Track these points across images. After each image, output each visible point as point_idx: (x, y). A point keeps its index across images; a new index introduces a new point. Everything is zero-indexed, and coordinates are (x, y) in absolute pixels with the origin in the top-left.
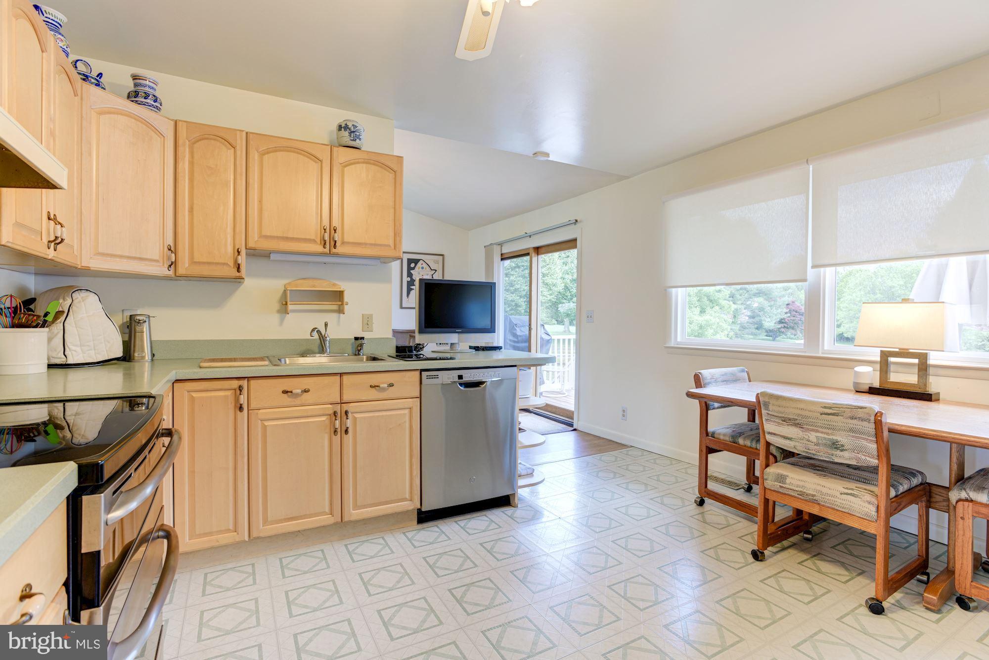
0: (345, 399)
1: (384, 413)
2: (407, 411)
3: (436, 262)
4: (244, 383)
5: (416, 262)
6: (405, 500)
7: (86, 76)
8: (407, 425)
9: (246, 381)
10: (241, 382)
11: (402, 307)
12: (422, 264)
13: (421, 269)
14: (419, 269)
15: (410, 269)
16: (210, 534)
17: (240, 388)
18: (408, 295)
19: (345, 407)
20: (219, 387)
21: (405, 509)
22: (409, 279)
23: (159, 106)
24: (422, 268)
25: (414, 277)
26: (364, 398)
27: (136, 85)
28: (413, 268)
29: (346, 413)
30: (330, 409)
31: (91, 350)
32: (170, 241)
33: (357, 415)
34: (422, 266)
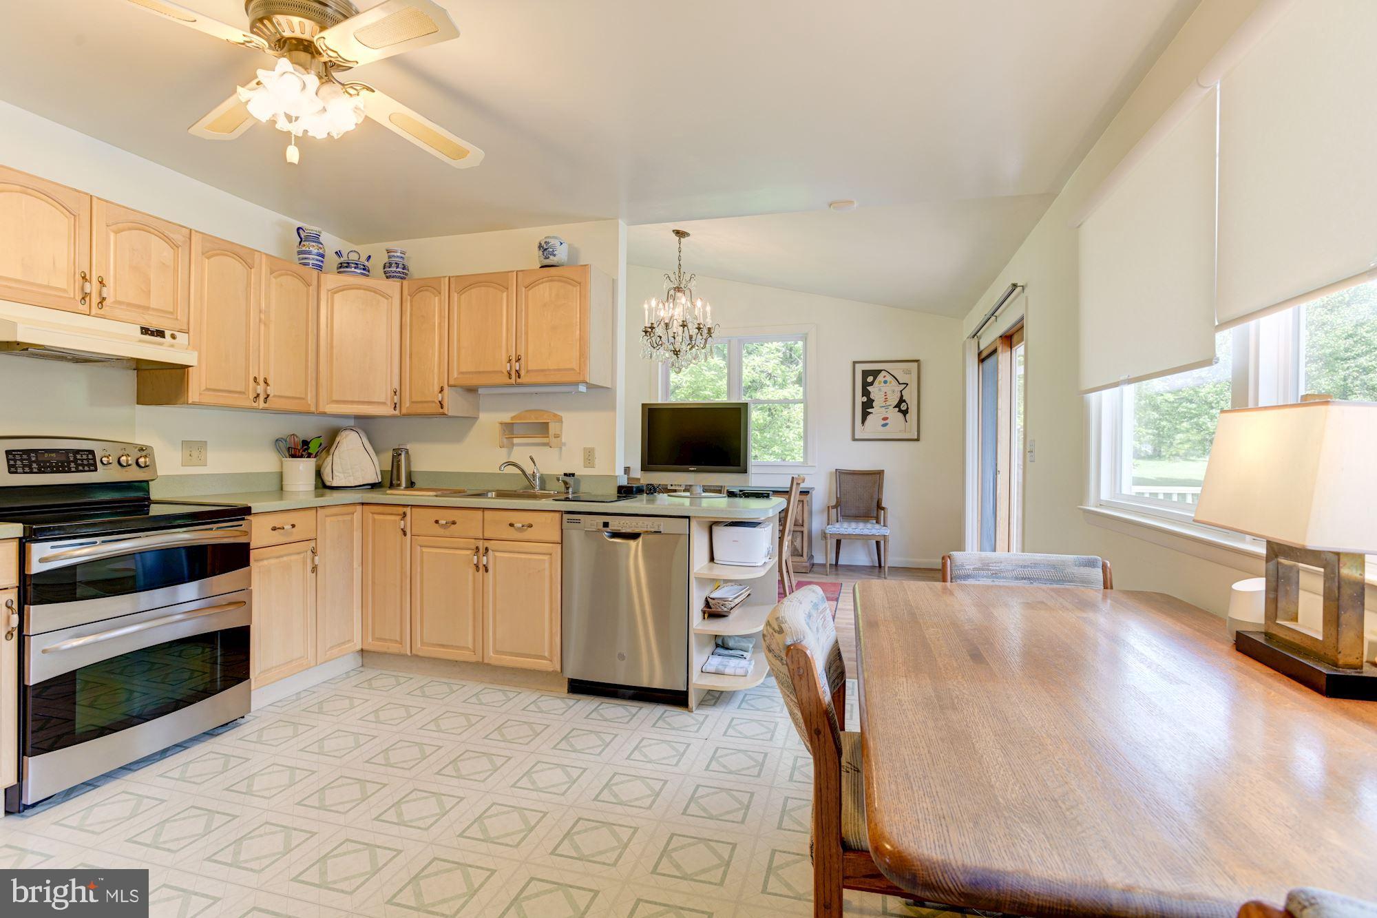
0: (487, 535)
1: (523, 556)
2: (546, 558)
3: (908, 372)
4: (408, 510)
5: (876, 373)
6: (543, 658)
7: (357, 264)
8: (547, 573)
9: (409, 509)
10: (405, 509)
11: (854, 440)
12: (885, 377)
13: (883, 384)
14: (879, 384)
15: (865, 385)
16: (384, 640)
17: (405, 514)
18: (863, 421)
19: (487, 544)
20: (390, 512)
21: (544, 668)
22: (865, 399)
23: (407, 272)
24: (885, 382)
25: (872, 396)
26: (504, 537)
27: (389, 257)
28: (871, 384)
29: (487, 549)
30: (473, 544)
31: (350, 476)
32: (396, 385)
33: (498, 554)
34: (886, 379)
